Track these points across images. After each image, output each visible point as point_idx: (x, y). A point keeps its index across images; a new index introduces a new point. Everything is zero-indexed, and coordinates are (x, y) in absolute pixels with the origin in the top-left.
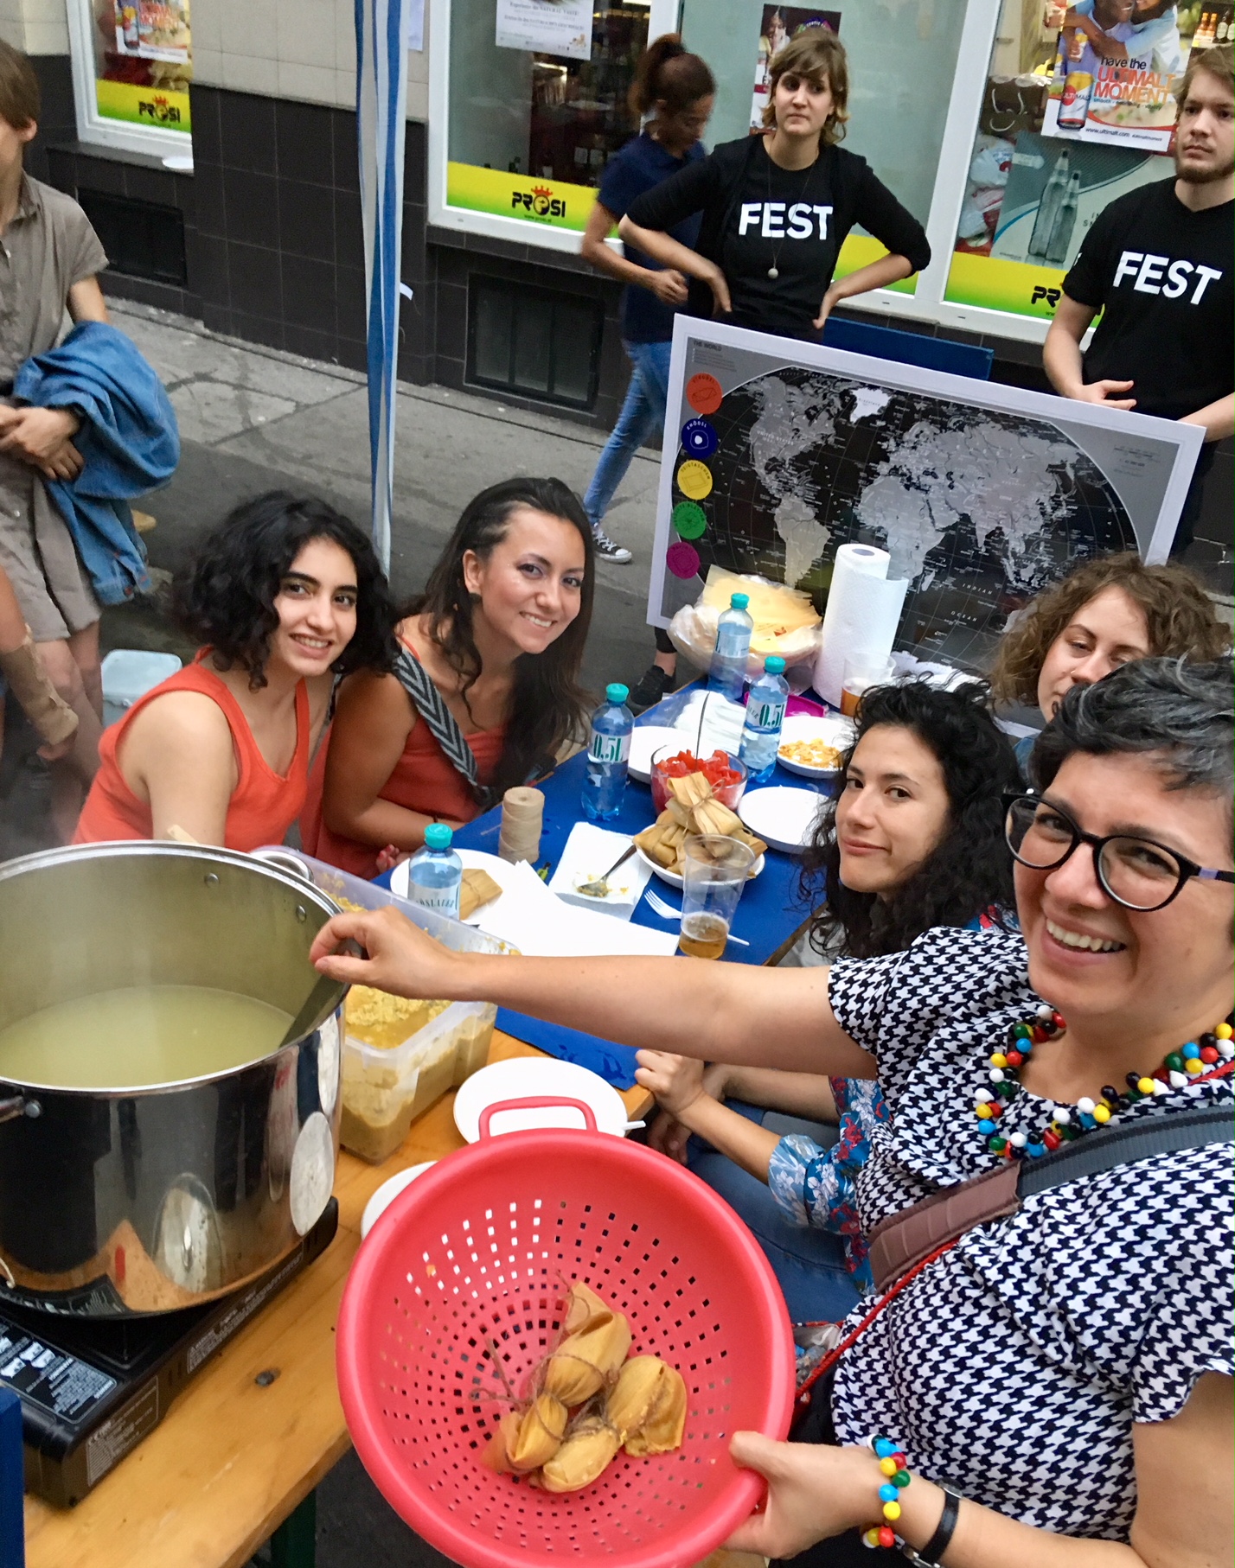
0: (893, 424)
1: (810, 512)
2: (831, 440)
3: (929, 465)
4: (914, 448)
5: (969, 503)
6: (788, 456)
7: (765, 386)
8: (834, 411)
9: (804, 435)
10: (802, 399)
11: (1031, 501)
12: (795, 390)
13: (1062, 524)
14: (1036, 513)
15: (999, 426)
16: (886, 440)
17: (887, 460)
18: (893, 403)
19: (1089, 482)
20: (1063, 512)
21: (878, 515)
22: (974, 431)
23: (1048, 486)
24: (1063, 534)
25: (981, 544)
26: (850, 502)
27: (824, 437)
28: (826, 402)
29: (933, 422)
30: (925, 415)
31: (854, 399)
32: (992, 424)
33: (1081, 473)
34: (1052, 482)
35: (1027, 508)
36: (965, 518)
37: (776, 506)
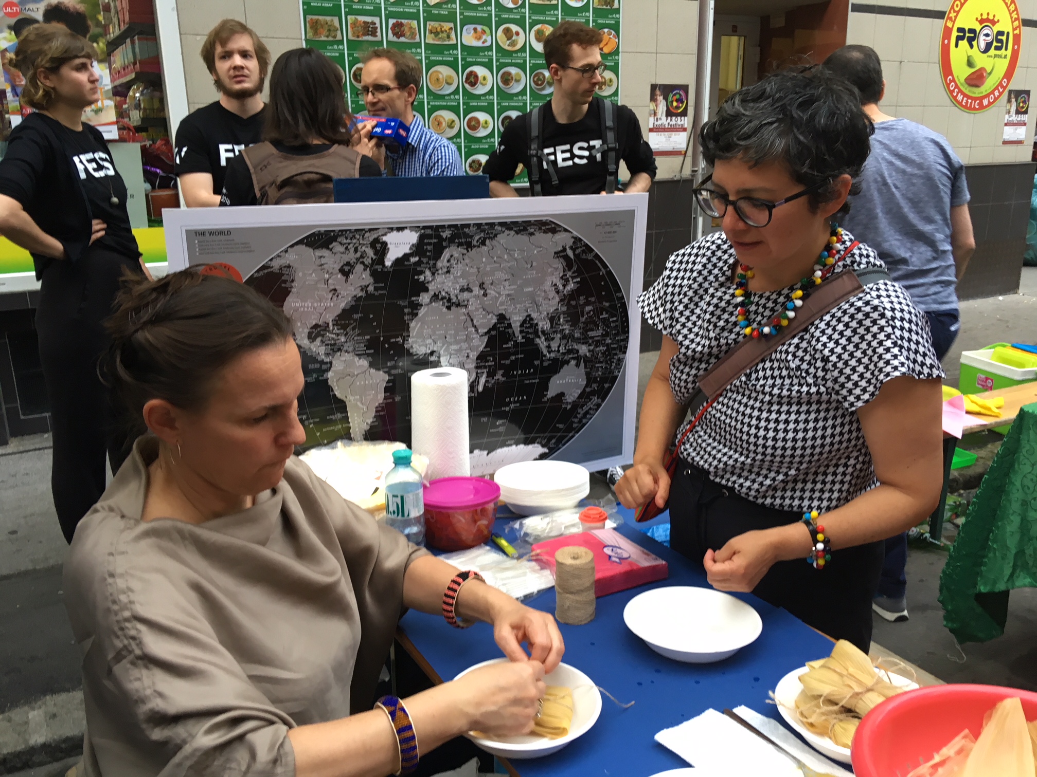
0: (425, 256)
1: (364, 363)
2: (371, 289)
3: (463, 282)
4: (448, 272)
5: (502, 304)
6: (330, 318)
7: (291, 258)
8: (368, 261)
9: (343, 293)
10: (332, 259)
11: (547, 285)
12: (324, 252)
13: (573, 295)
14: (552, 294)
15: (512, 233)
16: (422, 272)
17: (427, 290)
18: (421, 238)
19: (584, 256)
20: (571, 286)
21: (429, 341)
22: (494, 242)
23: (556, 269)
24: (573, 303)
25: (517, 333)
26: (400, 340)
27: (364, 288)
28: (358, 254)
29: (460, 244)
30: (451, 240)
31: (385, 244)
32: (507, 232)
33: (577, 252)
34: (559, 264)
35: (545, 291)
36: (502, 317)
37: (328, 370)
